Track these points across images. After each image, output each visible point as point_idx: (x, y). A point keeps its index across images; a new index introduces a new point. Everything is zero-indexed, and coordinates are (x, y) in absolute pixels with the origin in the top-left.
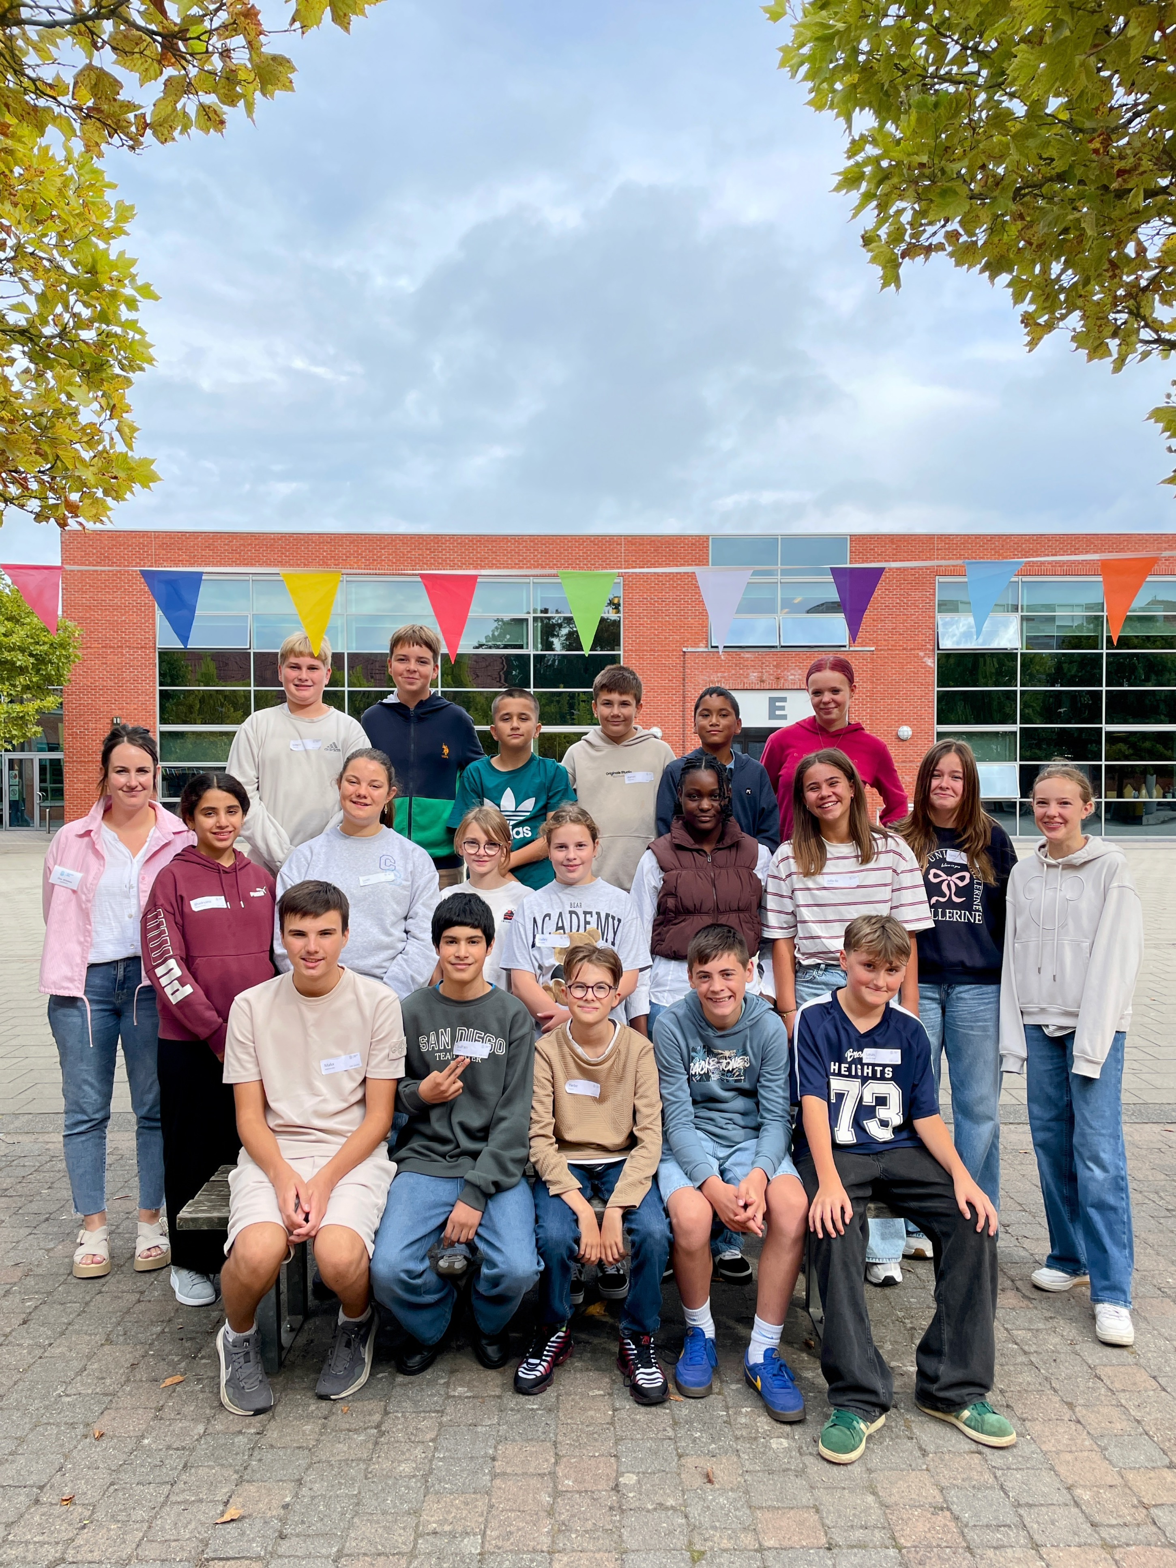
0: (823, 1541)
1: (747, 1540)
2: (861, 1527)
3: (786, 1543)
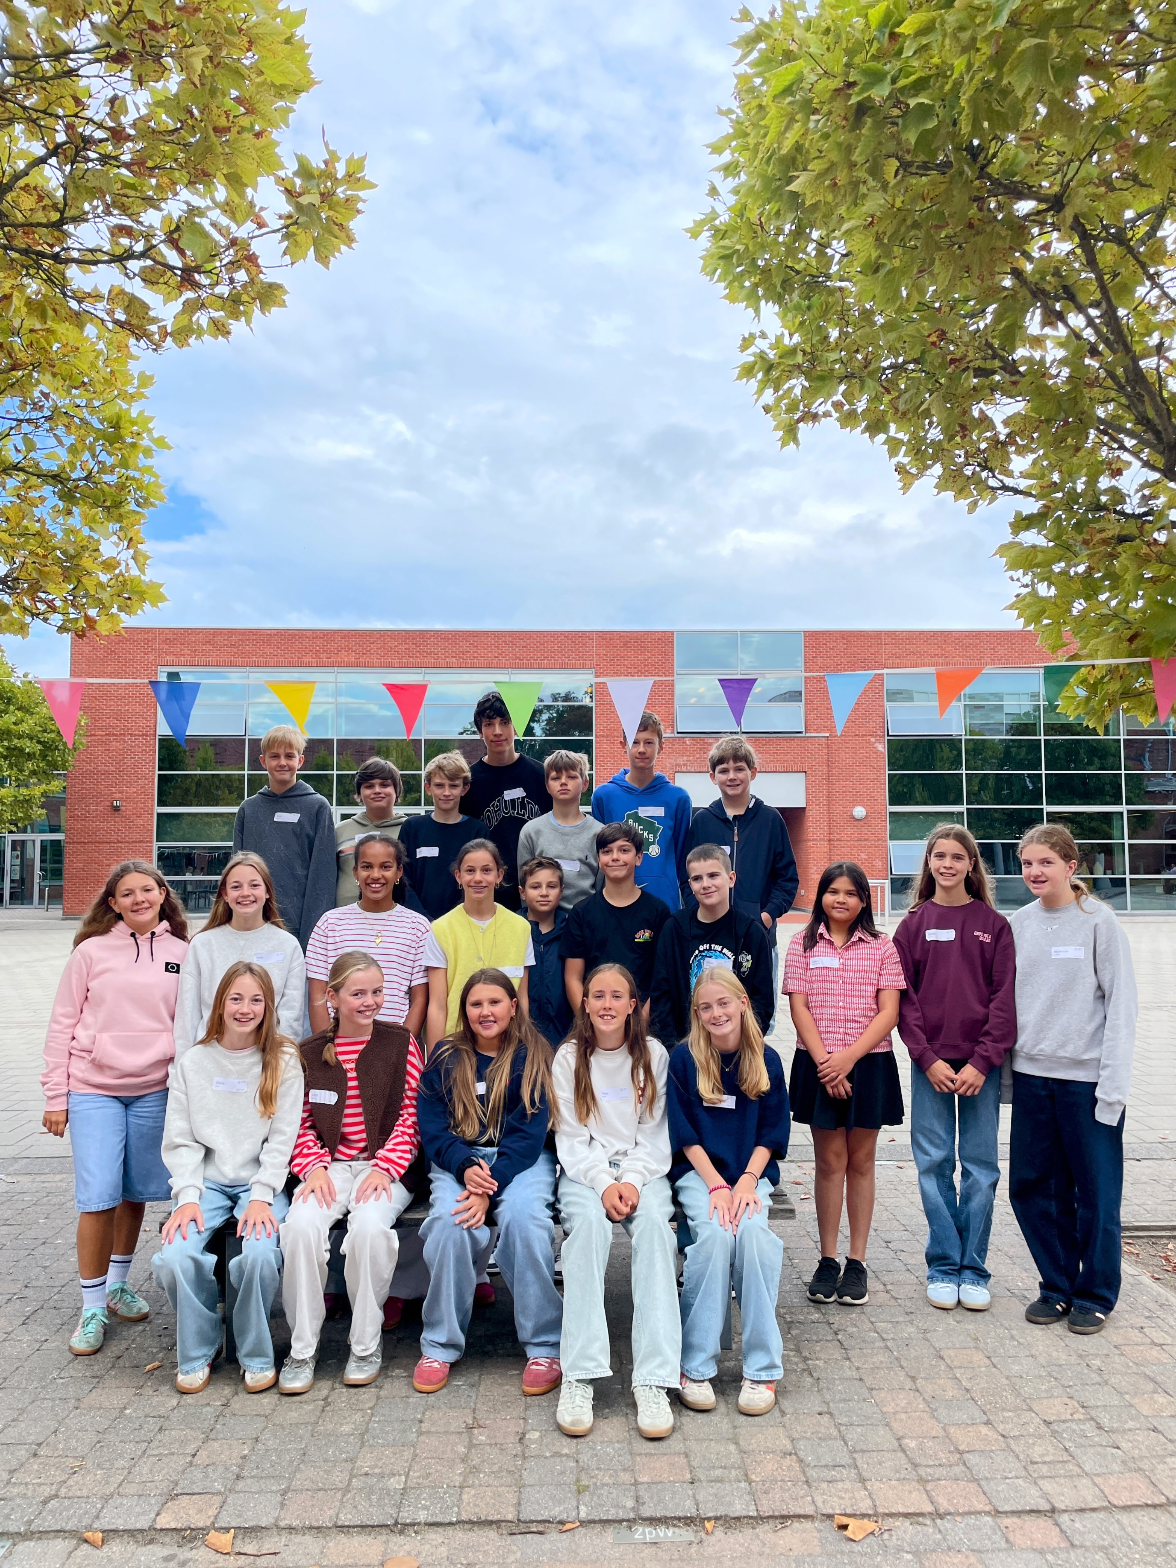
0: (688, 1476)
1: (625, 1477)
2: (721, 1467)
3: (658, 1479)
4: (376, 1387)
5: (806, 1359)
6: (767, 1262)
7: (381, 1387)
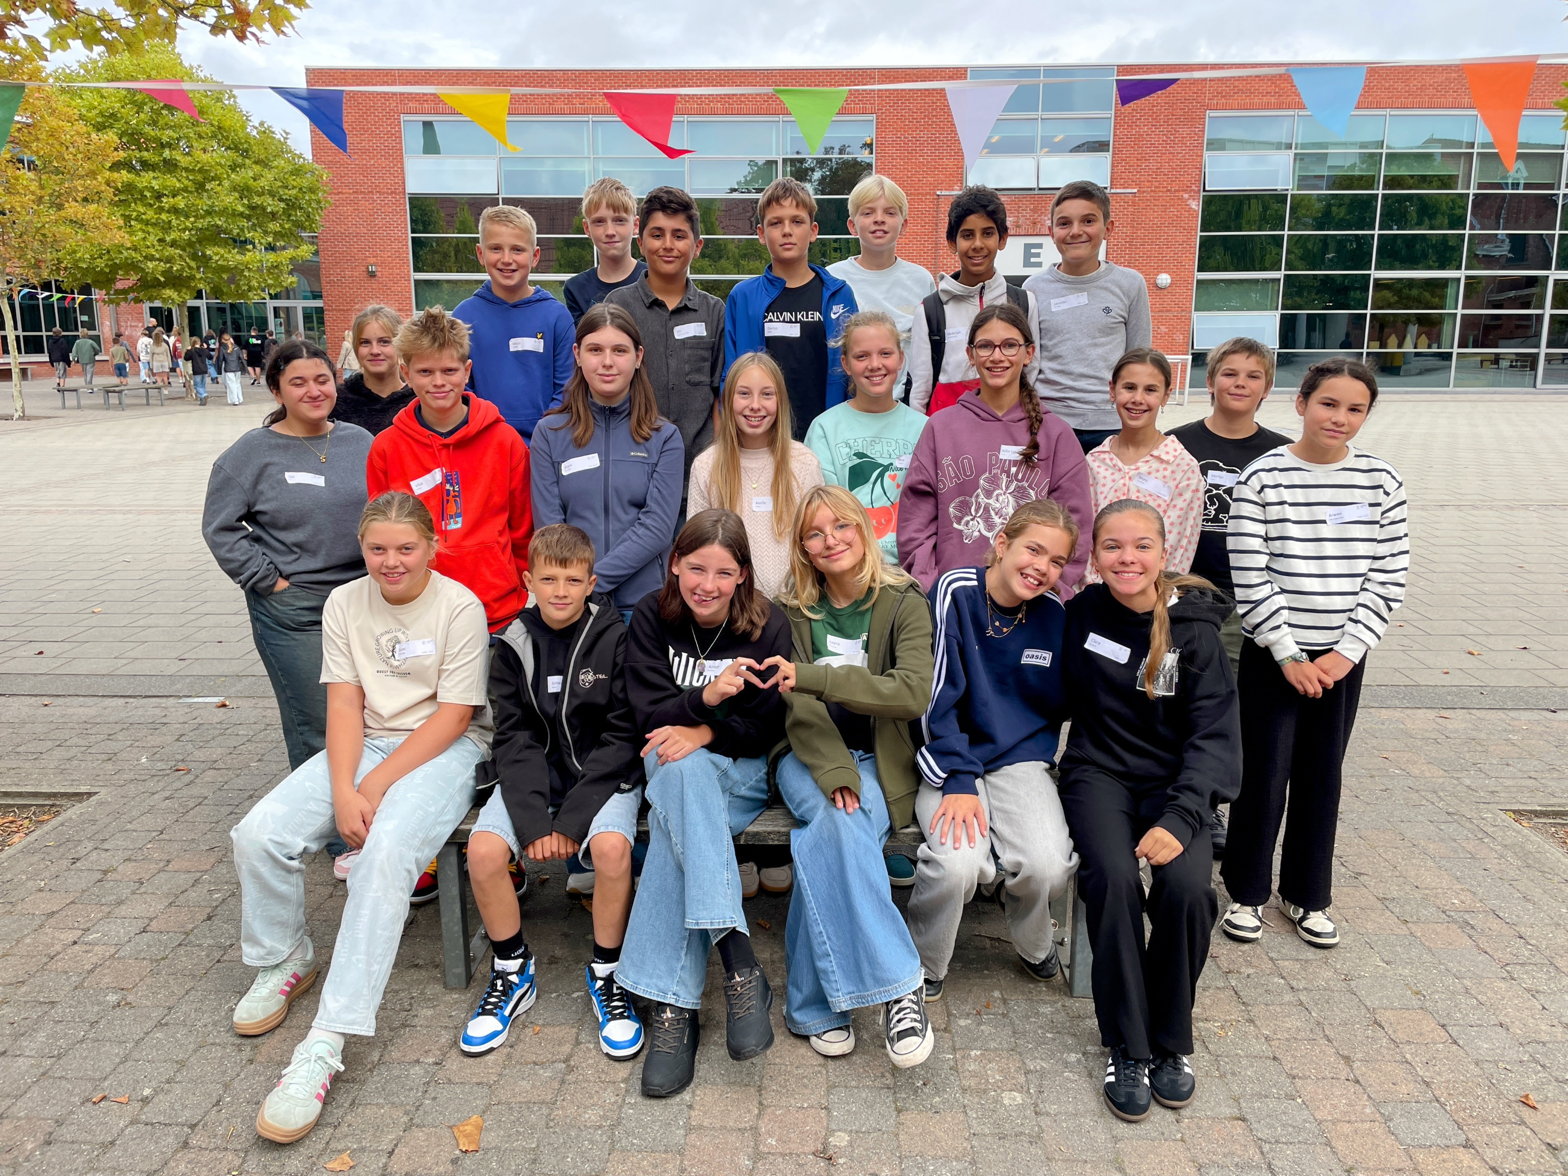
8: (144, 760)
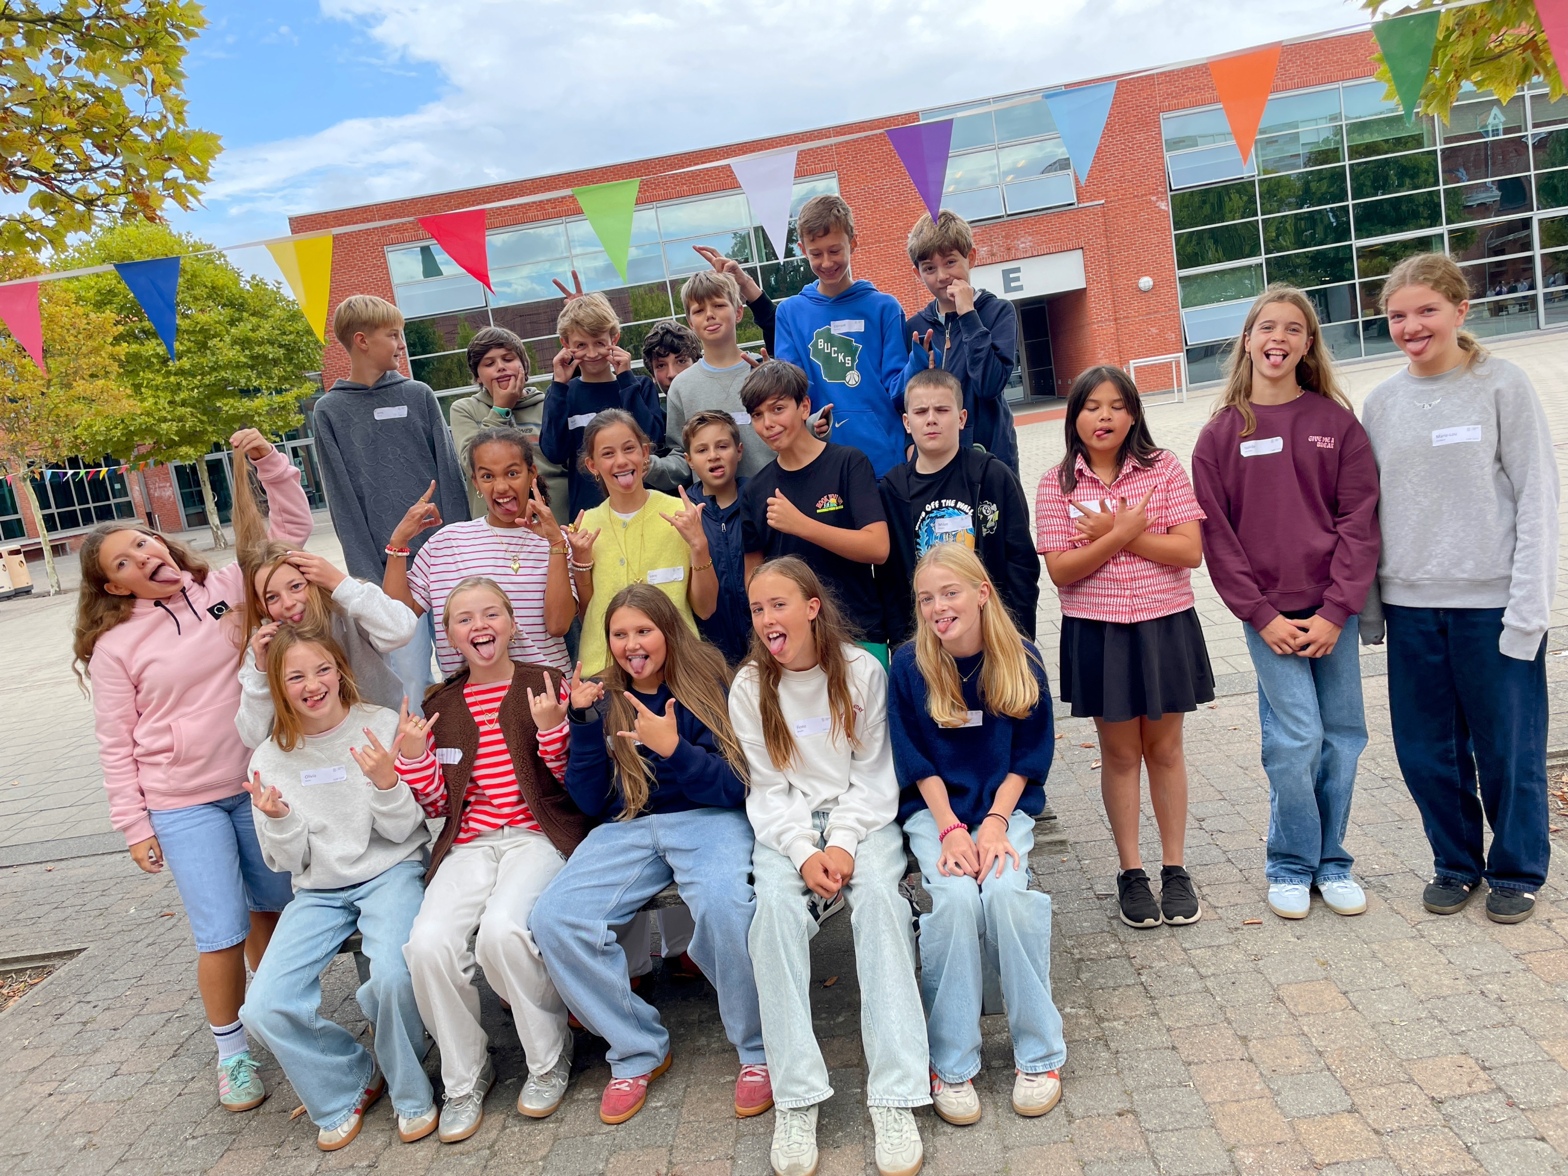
4: (556, 1121)
5: (1101, 1019)
6: (1030, 931)
7: (562, 1119)
8: (132, 911)
